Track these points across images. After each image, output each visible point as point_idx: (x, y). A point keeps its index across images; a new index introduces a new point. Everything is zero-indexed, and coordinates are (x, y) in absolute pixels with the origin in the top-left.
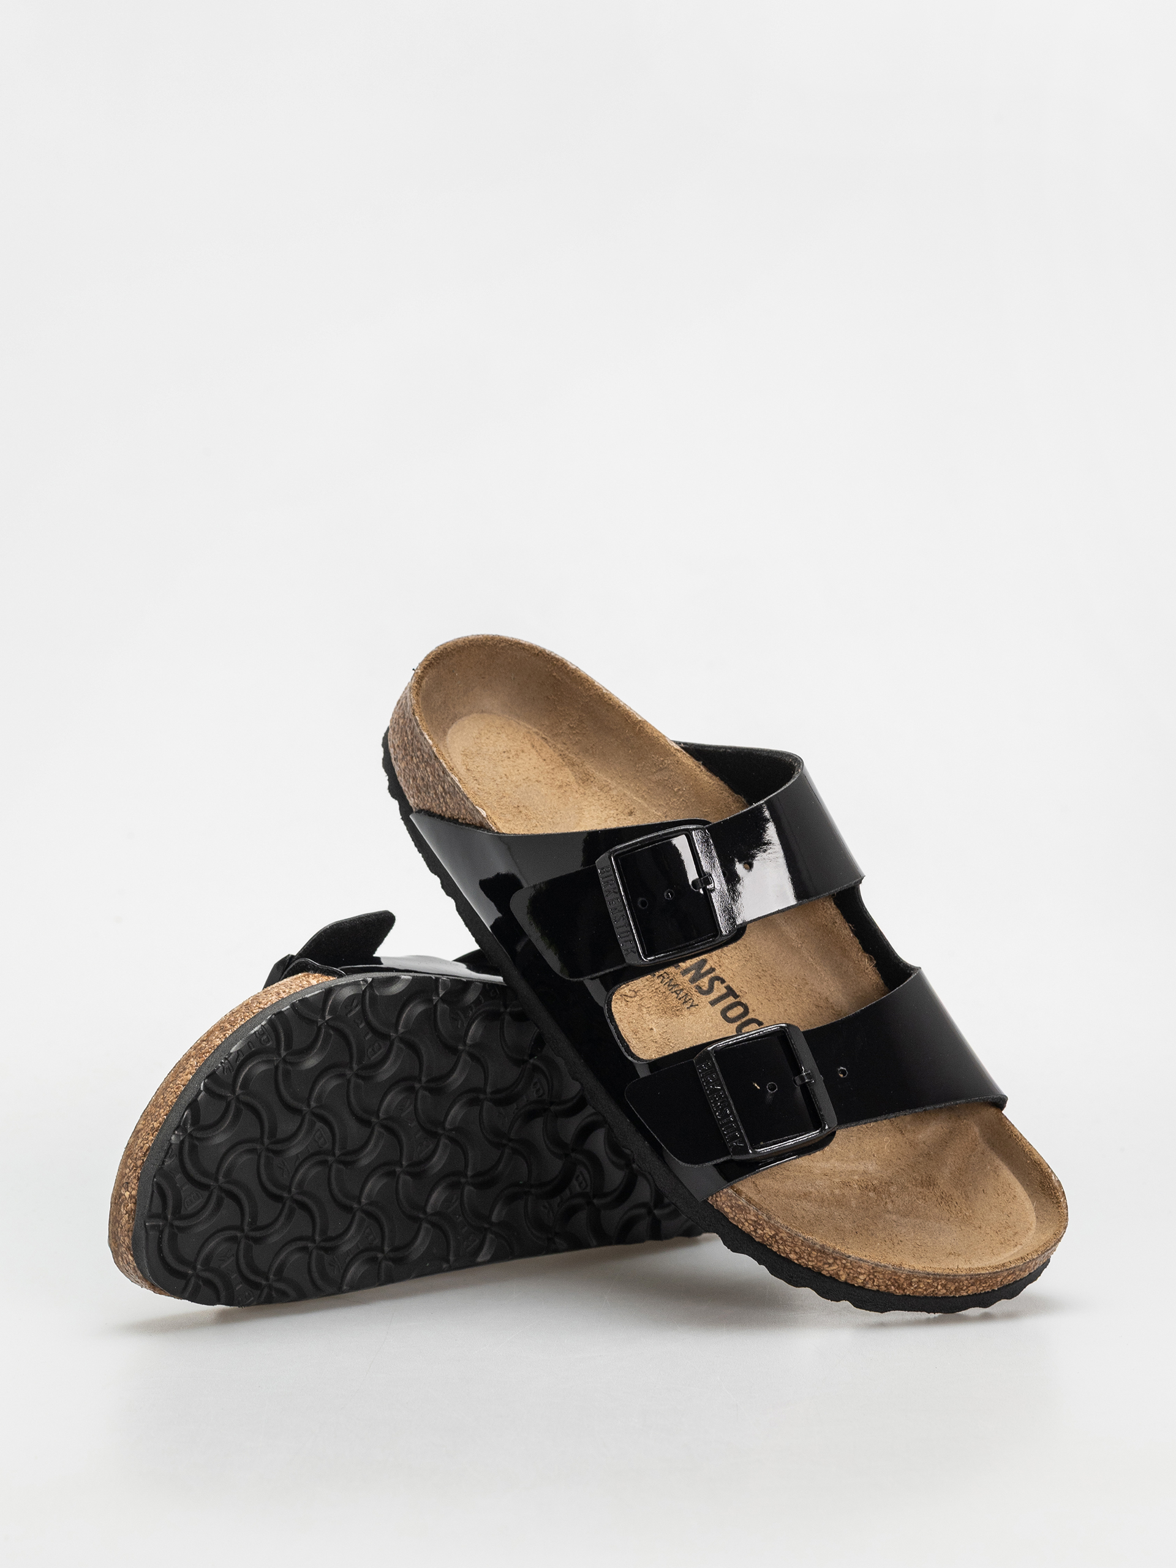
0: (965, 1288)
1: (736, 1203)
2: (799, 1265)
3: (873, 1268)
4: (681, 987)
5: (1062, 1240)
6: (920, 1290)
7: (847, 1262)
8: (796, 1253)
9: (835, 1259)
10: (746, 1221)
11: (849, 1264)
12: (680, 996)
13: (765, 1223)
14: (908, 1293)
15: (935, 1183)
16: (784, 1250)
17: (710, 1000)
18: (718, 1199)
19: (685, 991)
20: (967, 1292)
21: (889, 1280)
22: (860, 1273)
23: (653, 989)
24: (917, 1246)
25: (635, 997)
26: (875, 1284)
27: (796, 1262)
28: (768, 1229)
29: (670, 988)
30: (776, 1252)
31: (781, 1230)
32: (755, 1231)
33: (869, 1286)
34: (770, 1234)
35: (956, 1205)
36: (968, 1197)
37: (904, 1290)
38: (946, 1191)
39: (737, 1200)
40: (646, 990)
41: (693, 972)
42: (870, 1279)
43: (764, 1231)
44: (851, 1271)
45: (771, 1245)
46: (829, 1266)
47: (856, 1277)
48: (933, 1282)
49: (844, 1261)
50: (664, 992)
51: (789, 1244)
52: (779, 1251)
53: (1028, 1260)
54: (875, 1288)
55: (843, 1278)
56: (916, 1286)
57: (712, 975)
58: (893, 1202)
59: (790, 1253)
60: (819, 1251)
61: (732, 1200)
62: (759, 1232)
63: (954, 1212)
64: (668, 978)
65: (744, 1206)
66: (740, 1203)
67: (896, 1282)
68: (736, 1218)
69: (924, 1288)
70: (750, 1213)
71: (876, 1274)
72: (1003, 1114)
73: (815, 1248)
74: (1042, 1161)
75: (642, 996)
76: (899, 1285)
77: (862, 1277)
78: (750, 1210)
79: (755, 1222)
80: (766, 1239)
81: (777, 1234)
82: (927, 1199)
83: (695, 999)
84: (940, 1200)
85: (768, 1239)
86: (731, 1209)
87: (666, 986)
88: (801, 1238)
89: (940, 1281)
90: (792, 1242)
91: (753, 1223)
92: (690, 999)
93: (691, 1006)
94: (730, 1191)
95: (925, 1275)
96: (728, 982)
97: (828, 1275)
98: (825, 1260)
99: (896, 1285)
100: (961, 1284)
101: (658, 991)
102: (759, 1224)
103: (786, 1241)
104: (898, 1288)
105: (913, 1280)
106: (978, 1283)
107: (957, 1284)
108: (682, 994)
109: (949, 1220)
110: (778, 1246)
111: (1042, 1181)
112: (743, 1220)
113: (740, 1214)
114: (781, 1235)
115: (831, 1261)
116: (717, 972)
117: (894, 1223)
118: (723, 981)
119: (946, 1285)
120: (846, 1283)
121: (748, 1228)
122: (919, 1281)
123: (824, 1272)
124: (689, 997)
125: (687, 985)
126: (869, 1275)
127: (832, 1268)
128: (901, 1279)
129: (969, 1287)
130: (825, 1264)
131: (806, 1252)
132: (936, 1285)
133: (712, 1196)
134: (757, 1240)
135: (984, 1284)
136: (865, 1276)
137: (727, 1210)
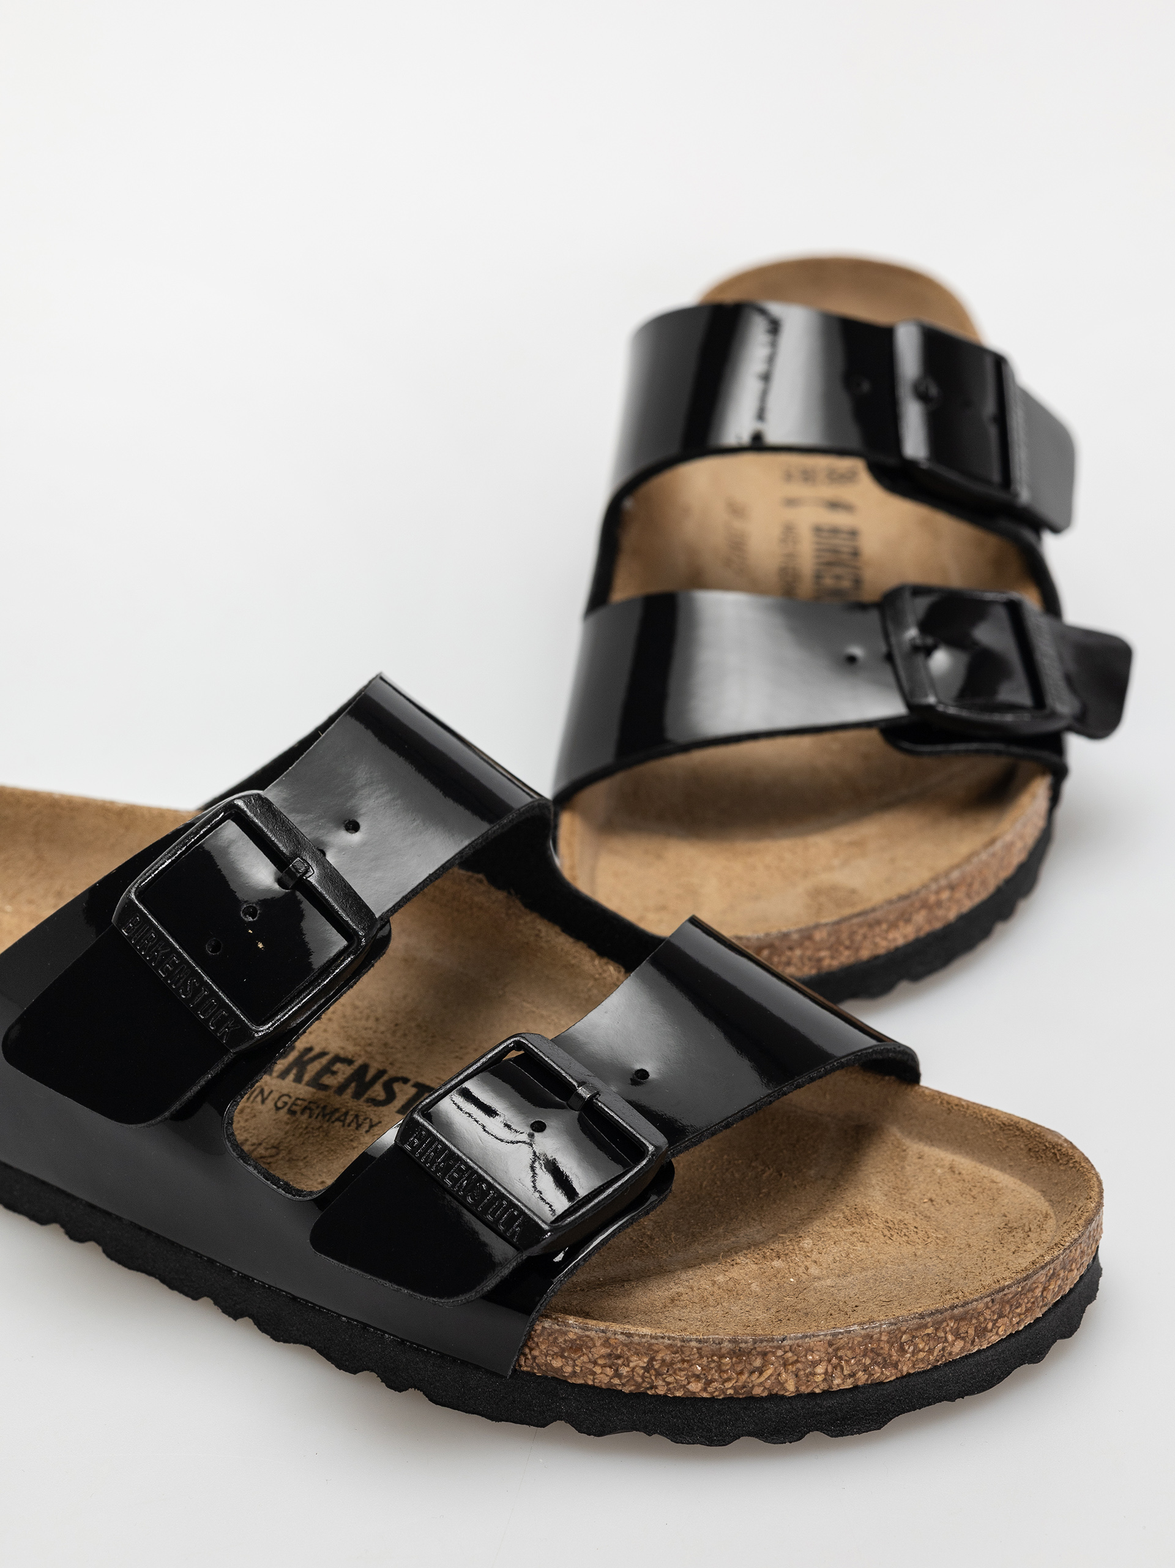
0: (990, 1325)
1: (565, 1341)
2: (713, 1400)
3: (830, 1344)
4: (344, 1110)
5: (1105, 1201)
6: (921, 1355)
7: (786, 1352)
8: (698, 1377)
9: (764, 1354)
10: (595, 1363)
11: (790, 1354)
12: (348, 1121)
13: (625, 1349)
14: (905, 1369)
15: (868, 1213)
16: (677, 1381)
17: (396, 1109)
18: (536, 1353)
19: (352, 1113)
20: (997, 1333)
21: (865, 1356)
22: (815, 1364)
23: (301, 1130)
24: (884, 1304)
25: (278, 1154)
26: (846, 1372)
27: (705, 1395)
28: (635, 1358)
29: (327, 1117)
30: (665, 1396)
31: (655, 1348)
32: (617, 1375)
33: (837, 1382)
34: (642, 1364)
35: (915, 1230)
36: (930, 1218)
37: (895, 1366)
38: (890, 1218)
39: (565, 1333)
40: (291, 1138)
41: (353, 1085)
42: (835, 1367)
43: (632, 1365)
44: (799, 1365)
45: (652, 1387)
46: (761, 1374)
47: (811, 1373)
48: (937, 1329)
49: (780, 1353)
50: (321, 1127)
51: (679, 1365)
52: (669, 1390)
53: (1068, 1244)
54: (848, 1384)
55: (791, 1387)
56: (912, 1348)
57: (385, 1078)
58: (815, 1262)
59: (689, 1383)
60: (732, 1353)
61: (556, 1338)
62: (624, 1370)
63: (917, 1240)
64: (318, 1107)
65: (580, 1338)
66: (571, 1336)
67: (878, 1355)
68: (578, 1369)
69: (927, 1348)
70: (595, 1346)
71: (839, 1354)
72: (923, 1087)
73: (723, 1351)
74: (1015, 1119)
75: (287, 1147)
76: (884, 1359)
77: (820, 1369)
78: (592, 1339)
79: (609, 1355)
80: (640, 1380)
81: (652, 1359)
82: (867, 1239)
83: (372, 1116)
84: (886, 1232)
85: (643, 1377)
86: (562, 1356)
87: (320, 1118)
88: (693, 1344)
89: (945, 1324)
90: (683, 1361)
91: (607, 1361)
92: (365, 1119)
93: (371, 1126)
94: (546, 1325)
95: (916, 1321)
96: (414, 1078)
97: (765, 1394)
98: (748, 1366)
99: (880, 1359)
100: (982, 1319)
101: (309, 1129)
102: (618, 1357)
103: (672, 1364)
104: (885, 1365)
105: (903, 1340)
106: (1007, 1308)
107: (974, 1321)
108: (349, 1118)
109: (916, 1255)
110: (664, 1380)
111: (1030, 1146)
112: (590, 1366)
113: (579, 1357)
114: (659, 1357)
115: (758, 1363)
116: (392, 1072)
117: (833, 1289)
118: (405, 1081)
119: (958, 1329)
120: (799, 1396)
121: (603, 1377)
122: (914, 1337)
123: (758, 1391)
124: (362, 1118)
125: (352, 1104)
126: (829, 1361)
127: (766, 1374)
128: (882, 1345)
129: (996, 1320)
130: (752, 1373)
131: (713, 1365)
132: (943, 1335)
133: (525, 1355)
134: (627, 1390)
135: (1017, 1308)
136: (824, 1364)
137: (557, 1363)
